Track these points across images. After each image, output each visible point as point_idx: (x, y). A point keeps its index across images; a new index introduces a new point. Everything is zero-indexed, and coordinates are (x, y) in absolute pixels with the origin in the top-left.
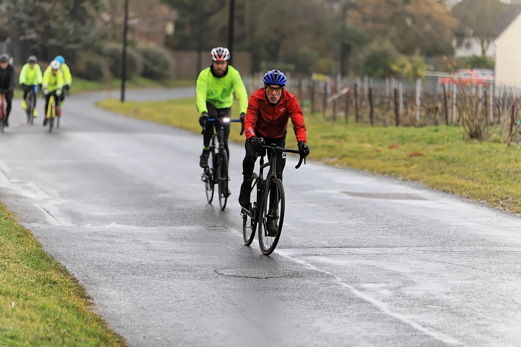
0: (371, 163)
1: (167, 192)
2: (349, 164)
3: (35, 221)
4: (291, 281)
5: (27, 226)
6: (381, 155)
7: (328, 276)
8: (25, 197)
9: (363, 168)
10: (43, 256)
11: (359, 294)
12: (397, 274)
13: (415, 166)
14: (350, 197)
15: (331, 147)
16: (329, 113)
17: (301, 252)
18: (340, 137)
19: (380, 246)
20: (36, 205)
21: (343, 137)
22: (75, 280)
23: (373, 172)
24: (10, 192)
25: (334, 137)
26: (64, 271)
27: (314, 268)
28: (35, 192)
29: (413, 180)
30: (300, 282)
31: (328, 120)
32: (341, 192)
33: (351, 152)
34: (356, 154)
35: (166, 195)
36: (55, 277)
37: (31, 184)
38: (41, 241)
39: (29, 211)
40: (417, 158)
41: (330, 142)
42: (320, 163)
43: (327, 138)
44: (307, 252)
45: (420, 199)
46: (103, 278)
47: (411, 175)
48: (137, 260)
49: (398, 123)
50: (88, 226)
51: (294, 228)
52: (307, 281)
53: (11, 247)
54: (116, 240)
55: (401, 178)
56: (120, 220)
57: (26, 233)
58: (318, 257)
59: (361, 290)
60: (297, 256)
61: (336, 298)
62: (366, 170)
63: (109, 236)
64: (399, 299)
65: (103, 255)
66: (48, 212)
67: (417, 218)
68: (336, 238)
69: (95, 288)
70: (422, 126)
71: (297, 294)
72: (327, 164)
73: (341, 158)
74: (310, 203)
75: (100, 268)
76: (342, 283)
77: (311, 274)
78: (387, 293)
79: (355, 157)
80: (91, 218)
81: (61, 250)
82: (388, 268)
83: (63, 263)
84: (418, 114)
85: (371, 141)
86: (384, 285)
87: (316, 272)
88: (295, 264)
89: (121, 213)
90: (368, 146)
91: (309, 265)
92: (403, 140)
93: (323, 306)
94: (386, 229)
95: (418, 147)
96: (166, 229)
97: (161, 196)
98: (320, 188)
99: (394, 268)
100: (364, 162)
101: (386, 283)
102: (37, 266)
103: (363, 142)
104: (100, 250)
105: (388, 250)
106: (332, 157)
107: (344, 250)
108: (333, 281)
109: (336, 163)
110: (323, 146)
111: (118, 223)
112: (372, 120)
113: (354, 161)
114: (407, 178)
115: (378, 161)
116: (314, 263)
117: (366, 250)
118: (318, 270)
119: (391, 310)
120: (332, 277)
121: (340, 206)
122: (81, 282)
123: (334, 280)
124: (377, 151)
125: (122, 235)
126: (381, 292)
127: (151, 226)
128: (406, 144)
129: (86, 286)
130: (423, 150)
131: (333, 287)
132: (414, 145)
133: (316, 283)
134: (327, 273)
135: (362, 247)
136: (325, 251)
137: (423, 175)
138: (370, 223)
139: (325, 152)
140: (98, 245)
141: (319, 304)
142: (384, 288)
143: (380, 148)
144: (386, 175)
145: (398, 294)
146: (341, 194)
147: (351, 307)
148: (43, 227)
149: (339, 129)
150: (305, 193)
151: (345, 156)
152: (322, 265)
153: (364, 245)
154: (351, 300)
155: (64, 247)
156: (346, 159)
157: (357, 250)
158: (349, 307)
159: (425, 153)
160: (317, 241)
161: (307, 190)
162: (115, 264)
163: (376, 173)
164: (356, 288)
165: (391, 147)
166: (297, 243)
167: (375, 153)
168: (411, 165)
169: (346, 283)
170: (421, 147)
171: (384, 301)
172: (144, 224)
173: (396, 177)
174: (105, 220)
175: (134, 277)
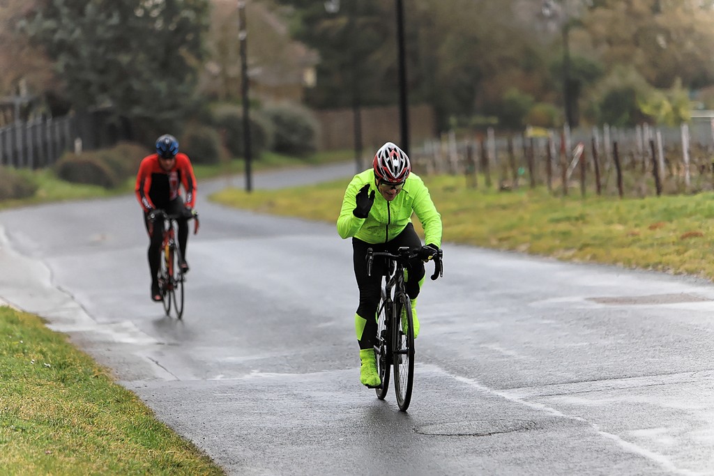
0: (626, 253)
1: (329, 319)
2: (594, 257)
3: (138, 378)
4: (526, 435)
5: (128, 386)
6: (639, 240)
7: (580, 424)
8: (120, 344)
9: (615, 262)
10: (157, 427)
11: (627, 446)
12: (681, 413)
13: (691, 252)
14: (600, 306)
15: (565, 234)
16: (557, 183)
17: (536, 391)
18: (577, 219)
19: (651, 374)
20: (139, 354)
21: (581, 218)
22: (208, 460)
23: (630, 265)
24: (96, 338)
25: (568, 219)
26: (191, 448)
27: (558, 414)
28: (133, 335)
29: (690, 272)
30: (540, 435)
31: (555, 194)
32: (587, 299)
33: (595, 238)
34: (604, 242)
35: (328, 324)
36: (179, 456)
37: (127, 324)
38: (152, 406)
39: (128, 364)
40: (693, 241)
41: (563, 227)
42: (550, 258)
43: (558, 221)
44: (545, 391)
45: (703, 300)
46: (250, 454)
47: (687, 266)
48: (296, 422)
49: (659, 192)
50: (219, 378)
51: (522, 357)
52: (550, 434)
53: (109, 419)
54: (262, 396)
55: (671, 271)
56: (264, 366)
57: (129, 396)
58: (563, 397)
59: (631, 440)
60: (531, 398)
61: (595, 455)
62: (620, 264)
63: (250, 391)
64: (686, 448)
65: (246, 419)
66: (157, 363)
67: (701, 329)
68: (586, 366)
69: (239, 469)
70: (695, 192)
71: (537, 454)
72: (562, 260)
73: (581, 249)
74: (543, 318)
75: (242, 438)
76: (601, 433)
77: (554, 422)
78: (668, 441)
79: (601, 245)
80: (222, 367)
81: (182, 418)
82: (667, 405)
83: (188, 436)
84: (688, 175)
85: (622, 221)
86: (663, 430)
87: (562, 420)
88: (530, 410)
89: (267, 355)
90: (618, 228)
91: (551, 409)
92: (669, 215)
93: (577, 468)
94: (657, 348)
95: (692, 224)
96: (334, 374)
97: (323, 325)
98: (554, 296)
99: (675, 404)
100: (615, 253)
101: (666, 426)
102: (151, 443)
103: (610, 222)
104: (240, 412)
105: (664, 379)
106: (567, 249)
107: (600, 384)
108: (587, 430)
109: (574, 256)
110: (553, 234)
111: (262, 371)
112: (621, 189)
113: (601, 252)
114: (680, 270)
115: (636, 249)
116: (557, 407)
117: (631, 382)
118: (565, 416)
119: (676, 465)
120: (587, 424)
121: (587, 320)
122: (216, 461)
123: (590, 429)
124: (633, 234)
125: (270, 387)
126: (660, 440)
127: (311, 371)
128: (675, 222)
129: (226, 467)
130: (700, 227)
131: (589, 440)
132: (687, 221)
133: (564, 435)
134: (579, 419)
135: (626, 376)
136: (573, 387)
137: (704, 263)
138: (634, 341)
139: (557, 242)
140: (236, 405)
141: (571, 466)
142: (663, 434)
143: (637, 230)
144: (650, 268)
145: (686, 442)
146: (586, 302)
147: (618, 466)
148: (151, 385)
149: (574, 207)
150: (533, 304)
151: (585, 246)
152: (569, 408)
153: (629, 374)
154: (618, 456)
155: (186, 412)
156: (589, 249)
157: (619, 382)
158: (615, 467)
159: (704, 232)
160: (559, 374)
161: (536, 300)
162: (264, 431)
163: (634, 266)
164: (622, 438)
165: (652, 228)
166: (529, 380)
167: (631, 238)
168: (686, 251)
169: (608, 431)
170: (697, 224)
171: (665, 454)
172: (301, 368)
173: (664, 270)
174: (242, 368)
175: (295, 448)
